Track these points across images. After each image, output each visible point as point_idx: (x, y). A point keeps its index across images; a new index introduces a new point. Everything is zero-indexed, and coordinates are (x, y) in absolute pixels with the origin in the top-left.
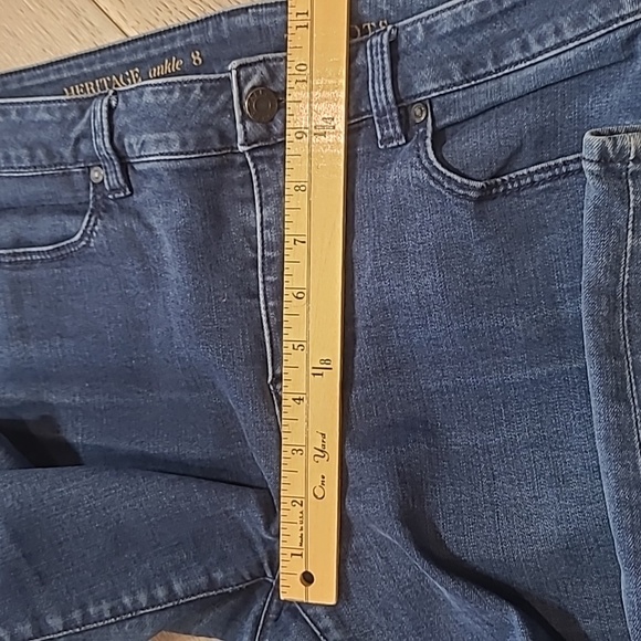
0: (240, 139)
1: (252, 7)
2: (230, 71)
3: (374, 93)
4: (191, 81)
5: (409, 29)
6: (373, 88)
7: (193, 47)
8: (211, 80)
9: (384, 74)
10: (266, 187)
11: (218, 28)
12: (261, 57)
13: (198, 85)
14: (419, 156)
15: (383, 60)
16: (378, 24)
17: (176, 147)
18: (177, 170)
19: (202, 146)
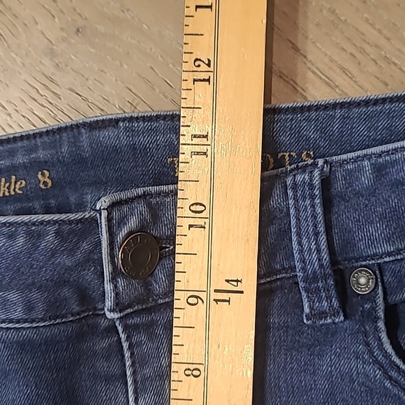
0: (109, 303)
1: (124, 120)
2: (99, 211)
3: (301, 251)
4: (42, 223)
5: (350, 167)
6: (300, 243)
7: (40, 165)
8: (70, 222)
9: (315, 226)
10: (142, 366)
11: (75, 143)
12: (140, 191)
13: (52, 229)
14: (367, 344)
15: (313, 206)
16: (299, 155)
17: (18, 313)
18: (18, 342)
19: (55, 310)
